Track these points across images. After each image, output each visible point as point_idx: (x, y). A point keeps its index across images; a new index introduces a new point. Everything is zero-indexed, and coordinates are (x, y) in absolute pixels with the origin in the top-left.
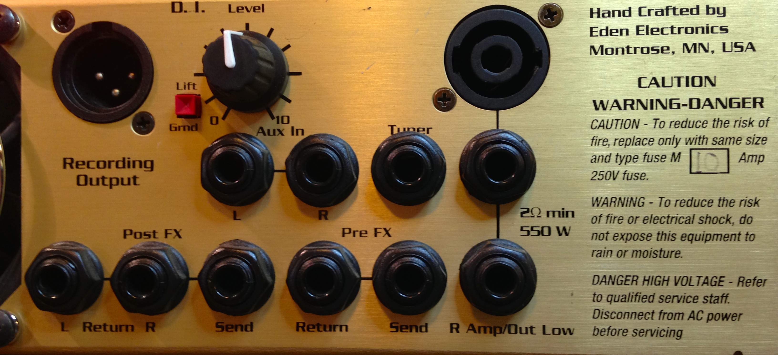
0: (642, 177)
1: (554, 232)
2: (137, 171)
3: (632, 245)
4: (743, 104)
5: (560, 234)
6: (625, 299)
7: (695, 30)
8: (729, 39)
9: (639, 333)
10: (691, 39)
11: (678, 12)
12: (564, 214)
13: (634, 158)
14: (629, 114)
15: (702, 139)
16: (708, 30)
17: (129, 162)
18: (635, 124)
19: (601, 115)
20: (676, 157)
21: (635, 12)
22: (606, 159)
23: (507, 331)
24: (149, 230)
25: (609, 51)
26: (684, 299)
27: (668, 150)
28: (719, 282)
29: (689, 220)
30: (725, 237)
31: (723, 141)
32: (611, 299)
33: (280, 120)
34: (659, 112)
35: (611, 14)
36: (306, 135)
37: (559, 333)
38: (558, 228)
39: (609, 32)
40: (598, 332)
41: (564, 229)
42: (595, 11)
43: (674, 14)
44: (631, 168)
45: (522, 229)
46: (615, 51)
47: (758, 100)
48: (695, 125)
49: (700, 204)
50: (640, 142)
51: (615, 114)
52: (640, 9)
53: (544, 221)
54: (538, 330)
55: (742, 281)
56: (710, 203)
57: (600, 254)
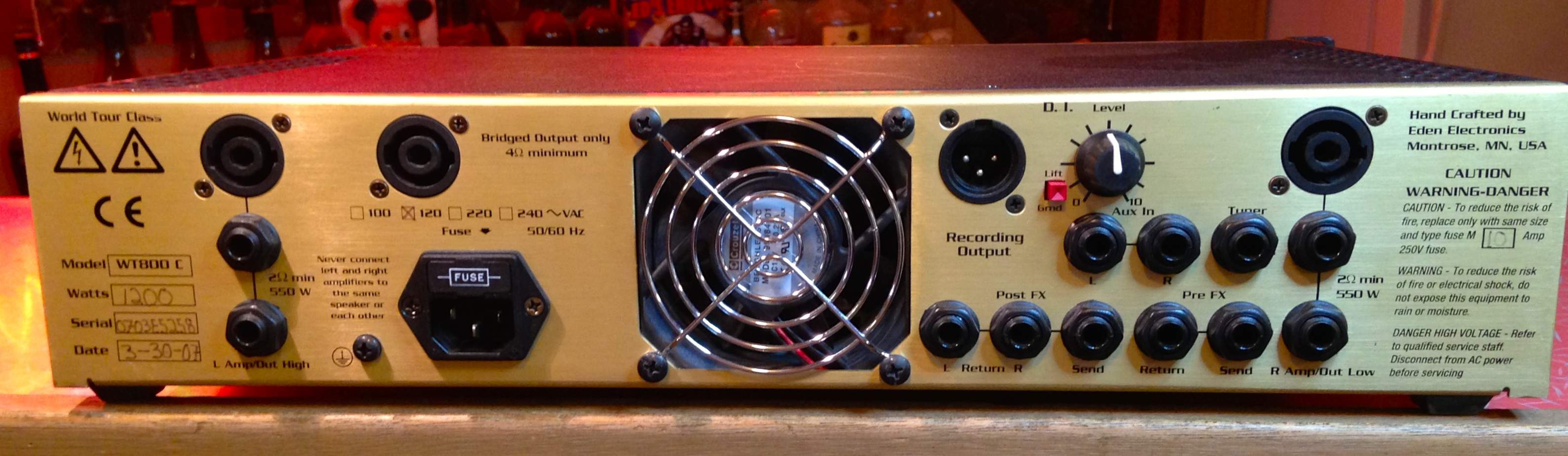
0: (1441, 250)
1: (1365, 294)
2: (1009, 244)
3: (1429, 305)
4: (1531, 192)
5: (1370, 296)
6: (1419, 347)
7: (1498, 131)
8: (1525, 139)
9: (1427, 373)
10: (1493, 138)
11: (1485, 115)
12: (1375, 280)
13: (1437, 236)
14: (1436, 199)
15: (1495, 220)
16: (1509, 131)
17: (1002, 237)
18: (1441, 207)
19: (1413, 200)
20: (1471, 235)
21: (1448, 114)
22: (1413, 236)
23: (1319, 372)
24: (1018, 291)
25: (1424, 147)
26: (1468, 347)
27: (1466, 229)
28: (1497, 334)
29: (1478, 285)
30: (1505, 299)
31: (1512, 222)
32: (1407, 347)
33: (1134, 202)
34: (1461, 198)
35: (1428, 116)
36: (1156, 215)
37: (1362, 374)
38: (1369, 292)
39: (1425, 131)
40: (1394, 373)
41: (1374, 292)
42: (1415, 113)
43: (1482, 116)
44: (1434, 244)
45: (1338, 292)
46: (1429, 147)
47: (1544, 189)
48: (1490, 209)
49: (1488, 272)
50: (1443, 222)
51: (1425, 199)
52: (1453, 112)
53: (1358, 287)
54: (1345, 372)
55: (1516, 333)
56: (1496, 272)
57: (1401, 312)
